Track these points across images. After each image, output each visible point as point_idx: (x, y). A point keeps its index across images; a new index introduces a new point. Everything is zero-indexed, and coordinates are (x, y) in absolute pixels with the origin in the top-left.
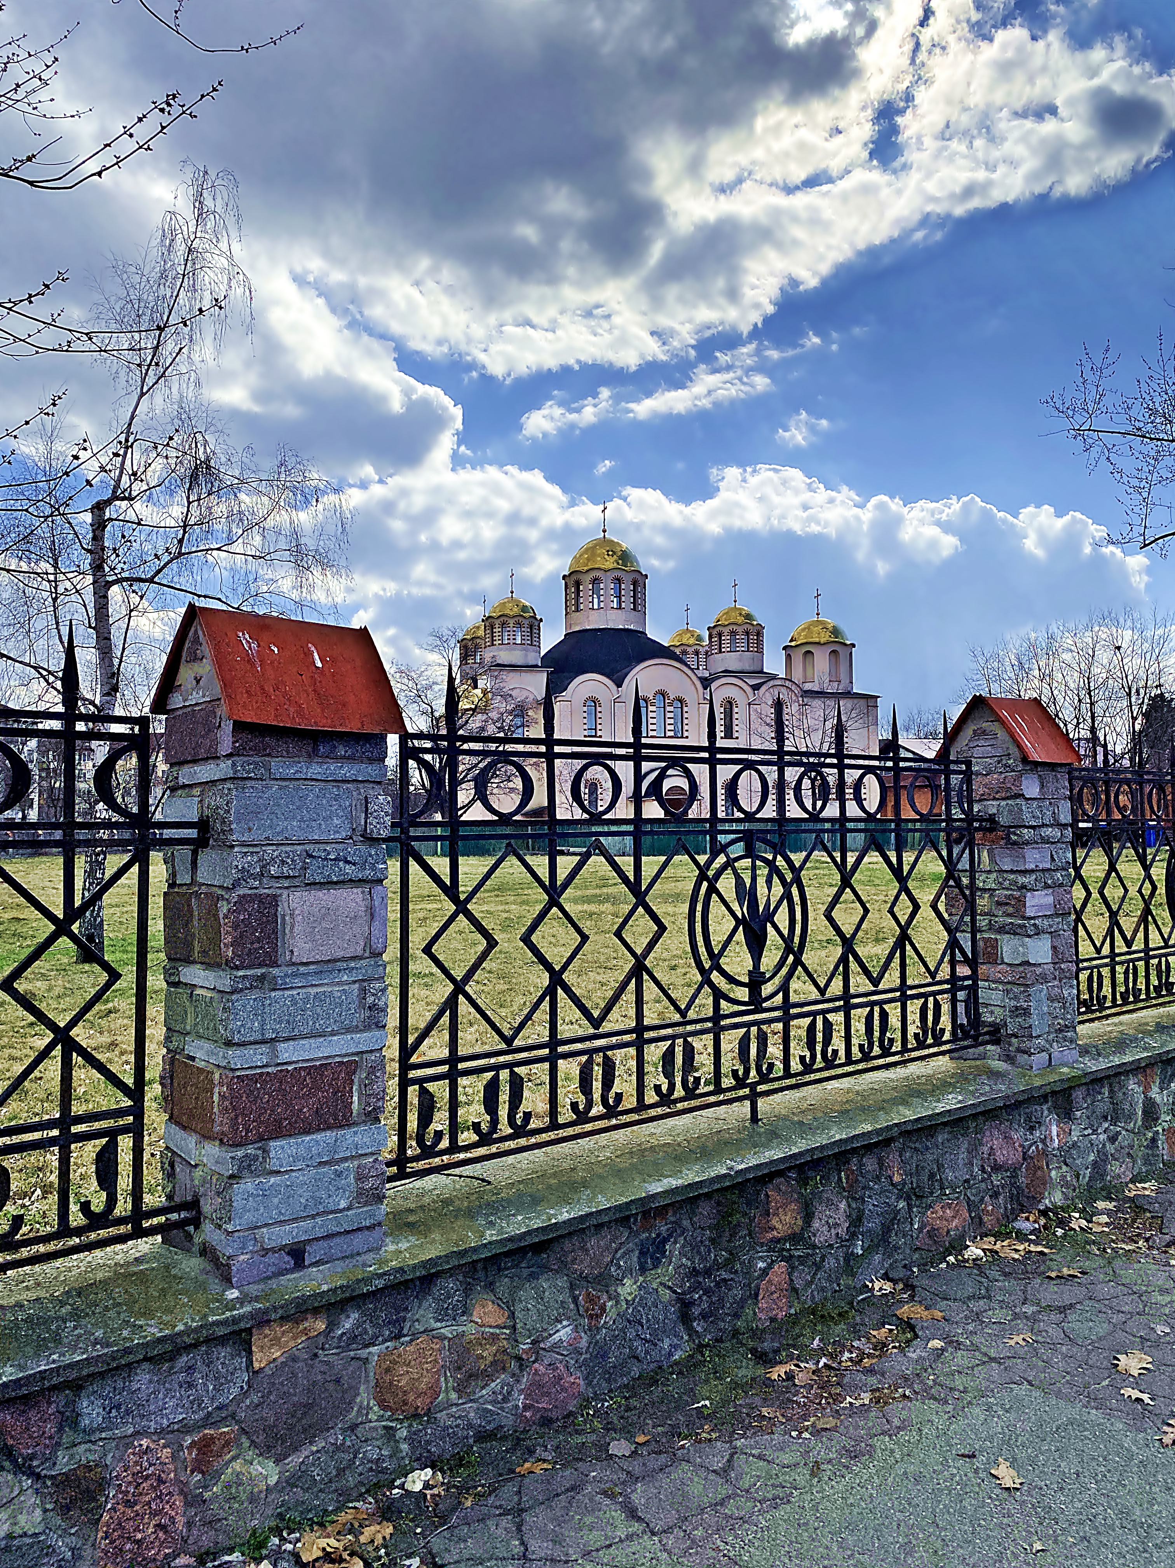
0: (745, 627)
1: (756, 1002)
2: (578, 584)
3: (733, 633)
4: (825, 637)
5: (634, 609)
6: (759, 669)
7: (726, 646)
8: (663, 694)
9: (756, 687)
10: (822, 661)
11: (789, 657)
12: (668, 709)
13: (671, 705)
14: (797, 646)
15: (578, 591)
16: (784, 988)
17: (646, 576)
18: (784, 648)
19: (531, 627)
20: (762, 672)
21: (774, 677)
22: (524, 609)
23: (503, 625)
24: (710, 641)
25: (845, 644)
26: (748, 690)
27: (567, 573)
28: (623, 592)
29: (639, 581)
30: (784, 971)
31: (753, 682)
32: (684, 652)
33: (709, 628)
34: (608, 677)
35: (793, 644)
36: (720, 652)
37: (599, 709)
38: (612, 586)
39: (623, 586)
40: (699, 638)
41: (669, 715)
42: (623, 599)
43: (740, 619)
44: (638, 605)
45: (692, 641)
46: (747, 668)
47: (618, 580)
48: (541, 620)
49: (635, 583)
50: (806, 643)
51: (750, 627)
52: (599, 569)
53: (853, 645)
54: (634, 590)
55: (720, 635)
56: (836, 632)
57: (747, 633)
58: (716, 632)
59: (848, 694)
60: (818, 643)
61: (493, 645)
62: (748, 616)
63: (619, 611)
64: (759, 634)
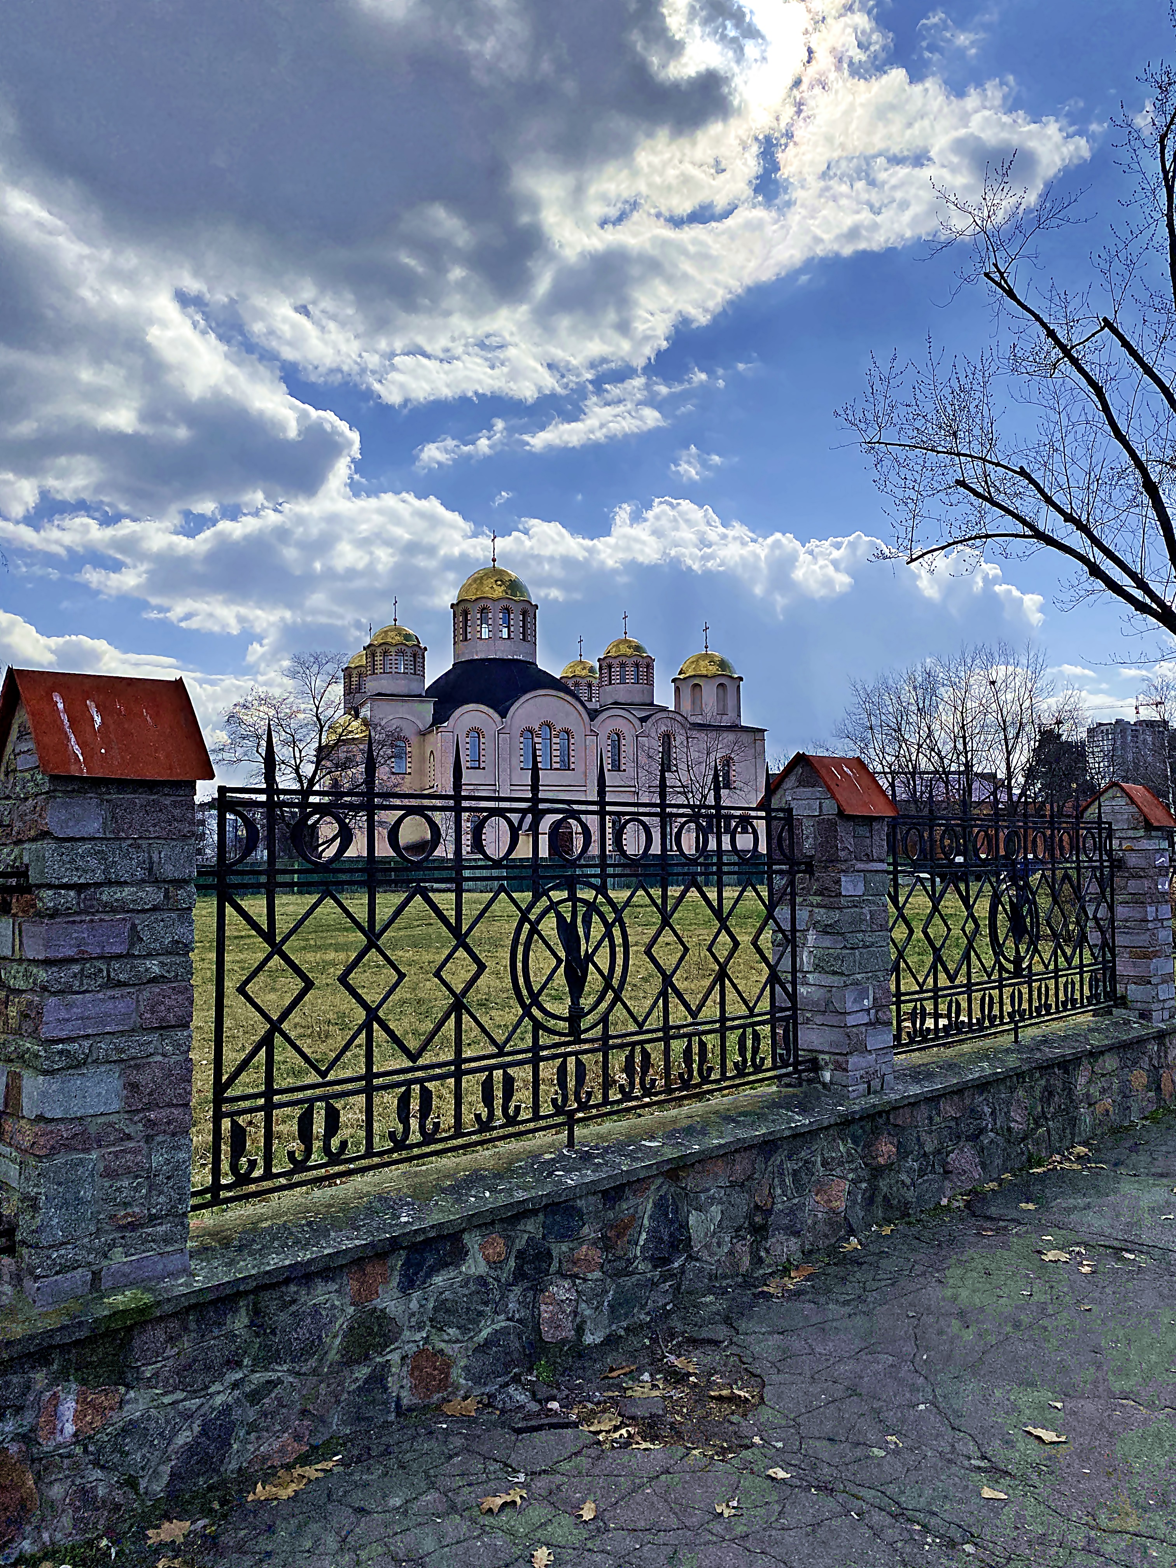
0: (635, 659)
1: (575, 1032)
2: (466, 613)
3: (623, 665)
4: (713, 669)
5: (524, 639)
6: (648, 702)
7: (616, 678)
8: (549, 725)
9: (643, 720)
10: (709, 694)
11: (677, 689)
12: (554, 740)
13: (557, 736)
14: (685, 679)
15: (466, 620)
16: (604, 1020)
17: (536, 606)
18: (674, 681)
19: (415, 656)
20: (652, 704)
21: (664, 709)
22: (408, 637)
23: (385, 653)
24: (601, 674)
25: (731, 677)
26: (637, 723)
27: (455, 602)
28: (512, 622)
29: (529, 612)
30: (604, 1005)
31: (643, 714)
32: (577, 684)
33: (599, 660)
34: (492, 707)
35: (681, 677)
36: (610, 684)
37: (482, 740)
38: (501, 615)
39: (512, 616)
40: (592, 670)
41: (554, 747)
42: (512, 629)
43: (629, 651)
44: (528, 635)
45: (584, 673)
46: (637, 700)
47: (507, 609)
48: (425, 649)
49: (524, 613)
50: (694, 676)
51: (640, 659)
52: (487, 598)
53: (741, 679)
54: (524, 621)
55: (610, 667)
56: (723, 664)
57: (637, 665)
58: (606, 664)
59: (735, 728)
60: (706, 676)
61: (374, 673)
62: (638, 648)
63: (508, 642)
64: (649, 666)
